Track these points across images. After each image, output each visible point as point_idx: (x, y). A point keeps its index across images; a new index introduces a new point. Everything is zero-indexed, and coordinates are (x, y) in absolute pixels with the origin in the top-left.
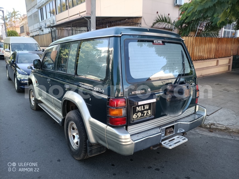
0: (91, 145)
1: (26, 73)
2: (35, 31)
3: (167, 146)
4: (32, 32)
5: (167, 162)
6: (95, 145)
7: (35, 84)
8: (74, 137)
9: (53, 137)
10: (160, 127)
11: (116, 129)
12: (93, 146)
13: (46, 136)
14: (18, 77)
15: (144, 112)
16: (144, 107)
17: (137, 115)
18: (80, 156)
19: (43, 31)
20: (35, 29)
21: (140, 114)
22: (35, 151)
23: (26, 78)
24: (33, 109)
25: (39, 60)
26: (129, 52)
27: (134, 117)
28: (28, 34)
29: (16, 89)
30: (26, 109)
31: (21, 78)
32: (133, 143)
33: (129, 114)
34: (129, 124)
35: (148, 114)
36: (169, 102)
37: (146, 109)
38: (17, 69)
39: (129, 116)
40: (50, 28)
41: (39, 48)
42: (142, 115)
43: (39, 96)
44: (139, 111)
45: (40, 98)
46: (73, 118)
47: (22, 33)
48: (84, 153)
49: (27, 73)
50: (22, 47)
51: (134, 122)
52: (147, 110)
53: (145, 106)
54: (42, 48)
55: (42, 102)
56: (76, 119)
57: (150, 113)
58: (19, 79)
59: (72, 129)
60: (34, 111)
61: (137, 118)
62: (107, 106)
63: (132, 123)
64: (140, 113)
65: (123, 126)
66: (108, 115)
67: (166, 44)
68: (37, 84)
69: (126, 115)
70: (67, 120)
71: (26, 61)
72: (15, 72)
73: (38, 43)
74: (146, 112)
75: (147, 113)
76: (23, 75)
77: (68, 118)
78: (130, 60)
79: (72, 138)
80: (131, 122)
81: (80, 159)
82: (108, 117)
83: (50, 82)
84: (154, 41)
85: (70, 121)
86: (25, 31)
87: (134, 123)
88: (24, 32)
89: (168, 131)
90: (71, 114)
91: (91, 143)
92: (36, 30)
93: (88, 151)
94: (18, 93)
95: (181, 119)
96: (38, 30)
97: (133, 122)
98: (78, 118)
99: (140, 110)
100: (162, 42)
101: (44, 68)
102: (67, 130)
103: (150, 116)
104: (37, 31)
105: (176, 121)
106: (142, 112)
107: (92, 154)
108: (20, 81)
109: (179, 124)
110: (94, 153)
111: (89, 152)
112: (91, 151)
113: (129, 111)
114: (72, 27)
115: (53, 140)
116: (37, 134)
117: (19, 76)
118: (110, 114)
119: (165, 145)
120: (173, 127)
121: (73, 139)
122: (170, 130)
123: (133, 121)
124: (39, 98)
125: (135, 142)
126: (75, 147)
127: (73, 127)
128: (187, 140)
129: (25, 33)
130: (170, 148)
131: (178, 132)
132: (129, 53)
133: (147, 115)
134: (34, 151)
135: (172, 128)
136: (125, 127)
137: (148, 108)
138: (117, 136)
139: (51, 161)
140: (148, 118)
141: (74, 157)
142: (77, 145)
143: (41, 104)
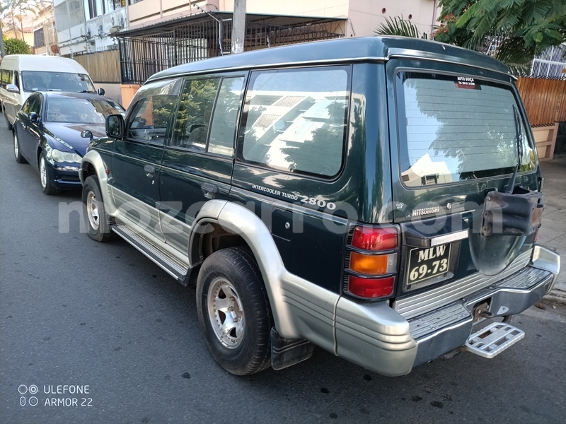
0: (281, 341)
1: (68, 146)
2: (73, 44)
3: (481, 351)
4: (64, 46)
5: (456, 385)
6: (291, 343)
7: (103, 177)
8: (223, 316)
9: (159, 314)
10: (461, 301)
11: (367, 306)
12: (286, 344)
13: (140, 309)
14: (48, 155)
15: (434, 264)
16: (435, 252)
17: (417, 270)
18: (244, 366)
19: (93, 43)
20: (72, 38)
21: (424, 269)
22: (120, 348)
23: (70, 159)
24: (94, 237)
25: (120, 117)
26: (406, 103)
27: (412, 278)
28: (55, 50)
29: (44, 186)
30: (76, 238)
31: (57, 159)
32: (414, 347)
33: (402, 269)
34: (399, 294)
35: (441, 269)
36: (485, 239)
37: (438, 255)
38: (46, 135)
39: (401, 273)
40: (116, 36)
41: (91, 87)
42: (429, 271)
43: (112, 207)
44: (423, 262)
45: (116, 213)
46: (228, 269)
47: (39, 47)
48: (258, 360)
49: (71, 148)
50: (47, 81)
51: (411, 289)
52: (440, 258)
53: (438, 248)
54: (98, 87)
55: (122, 223)
56: (239, 272)
57: (445, 266)
58: (52, 162)
59: (217, 297)
60: (96, 244)
61: (418, 279)
62: (347, 246)
63: (407, 293)
64: (425, 267)
65: (384, 300)
66: (346, 270)
67: (482, 86)
68: (109, 177)
69: (395, 272)
70: (205, 273)
71: (62, 115)
72: (41, 143)
73: (88, 74)
74: (437, 263)
75: (440, 266)
76: (62, 153)
77: (211, 268)
78: (407, 127)
79: (218, 318)
80: (405, 290)
81: (244, 374)
82: (347, 273)
83: (152, 173)
84: (459, 79)
85: (217, 276)
86: (47, 41)
87: (410, 292)
88: (44, 45)
89: (480, 312)
90: (221, 259)
91: (282, 338)
92: (75, 41)
93: (273, 356)
94: (49, 196)
95: (503, 280)
96: (82, 42)
97: (408, 290)
98: (243, 270)
99: (426, 259)
100: (476, 81)
101: (130, 136)
102: (204, 298)
103: (445, 275)
104: (78, 43)
105: (494, 286)
106: (429, 263)
107: (281, 365)
108: (56, 166)
109: (503, 294)
110: (286, 362)
111: (275, 360)
112: (279, 358)
113: (402, 262)
114: (176, 36)
115: (159, 321)
116: (117, 305)
117: (52, 154)
118: (352, 267)
119: (473, 348)
120: (488, 300)
121: (220, 322)
122: (484, 308)
123: (409, 287)
124: (114, 212)
125: (419, 342)
126: (226, 342)
127: (221, 290)
128: (522, 335)
129: (48, 48)
130: (490, 355)
131: (499, 313)
132: (406, 108)
133: (438, 271)
134: (117, 349)
135: (486, 304)
136: (388, 302)
137: (442, 254)
138: (373, 327)
139: (168, 377)
140: (440, 279)
141: (222, 368)
142: (231, 338)
143: (119, 227)
